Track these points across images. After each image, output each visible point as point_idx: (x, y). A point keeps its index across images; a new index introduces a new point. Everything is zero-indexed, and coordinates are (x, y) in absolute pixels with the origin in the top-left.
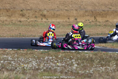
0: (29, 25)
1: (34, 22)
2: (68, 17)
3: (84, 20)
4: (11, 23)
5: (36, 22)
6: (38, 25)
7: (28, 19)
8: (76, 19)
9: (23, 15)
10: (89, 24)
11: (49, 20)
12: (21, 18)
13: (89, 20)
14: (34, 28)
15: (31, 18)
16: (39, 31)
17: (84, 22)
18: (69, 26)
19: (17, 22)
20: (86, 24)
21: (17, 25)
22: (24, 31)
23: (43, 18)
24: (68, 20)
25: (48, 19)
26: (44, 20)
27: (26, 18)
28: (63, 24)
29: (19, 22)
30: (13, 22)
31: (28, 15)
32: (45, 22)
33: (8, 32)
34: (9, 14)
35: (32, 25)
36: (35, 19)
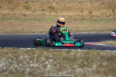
0: (35, 19)
1: (41, 16)
2: (81, 10)
3: (100, 13)
4: (13, 17)
5: (43, 16)
6: (45, 20)
7: (34, 12)
8: (91, 13)
9: (28, 8)
10: (106, 18)
11: (58, 14)
12: (26, 11)
13: (106, 14)
14: (41, 23)
15: (37, 11)
16: (46, 26)
17: (101, 15)
18: (82, 20)
19: (20, 16)
20: (102, 18)
21: (20, 20)
22: (28, 26)
23: (52, 11)
24: (81, 14)
25: (58, 12)
26: (53, 13)
27: (32, 11)
28: (75, 18)
29: (23, 16)
30: (16, 16)
31: (34, 8)
32: (54, 16)
33: (10, 27)
34: (11, 7)
35: (38, 20)
36: (42, 13)
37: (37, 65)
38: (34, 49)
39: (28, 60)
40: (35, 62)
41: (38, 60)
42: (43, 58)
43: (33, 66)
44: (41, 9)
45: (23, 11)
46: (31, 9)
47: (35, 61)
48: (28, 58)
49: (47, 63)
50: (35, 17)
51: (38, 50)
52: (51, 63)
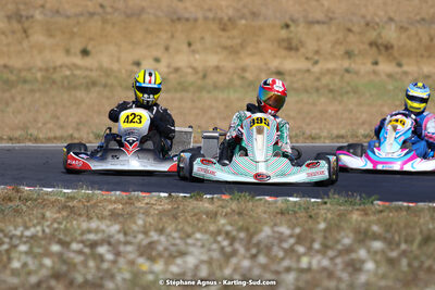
0: (317, 90)
1: (342, 77)
4: (238, 82)
5: (347, 77)
6: (356, 91)
7: (316, 63)
9: (291, 47)
11: (405, 68)
12: (285, 58)
14: (340, 102)
15: (326, 59)
16: (358, 115)
19: (263, 76)
23: (380, 59)
25: (404, 61)
26: (386, 67)
27: (307, 59)
30: (247, 75)
31: (316, 48)
32: (390, 76)
33: (224, 118)
34: (229, 43)
35: (331, 91)
36: (346, 63)
37: (326, 263)
38: (313, 200)
39: (292, 241)
40: (318, 252)
41: (330, 243)
42: (347, 236)
43: (310, 263)
44: (341, 50)
45: (275, 56)
46: (302, 50)
47: (317, 246)
48: (291, 236)
49: (362, 253)
50: (318, 79)
51: (328, 205)
52: (376, 253)
